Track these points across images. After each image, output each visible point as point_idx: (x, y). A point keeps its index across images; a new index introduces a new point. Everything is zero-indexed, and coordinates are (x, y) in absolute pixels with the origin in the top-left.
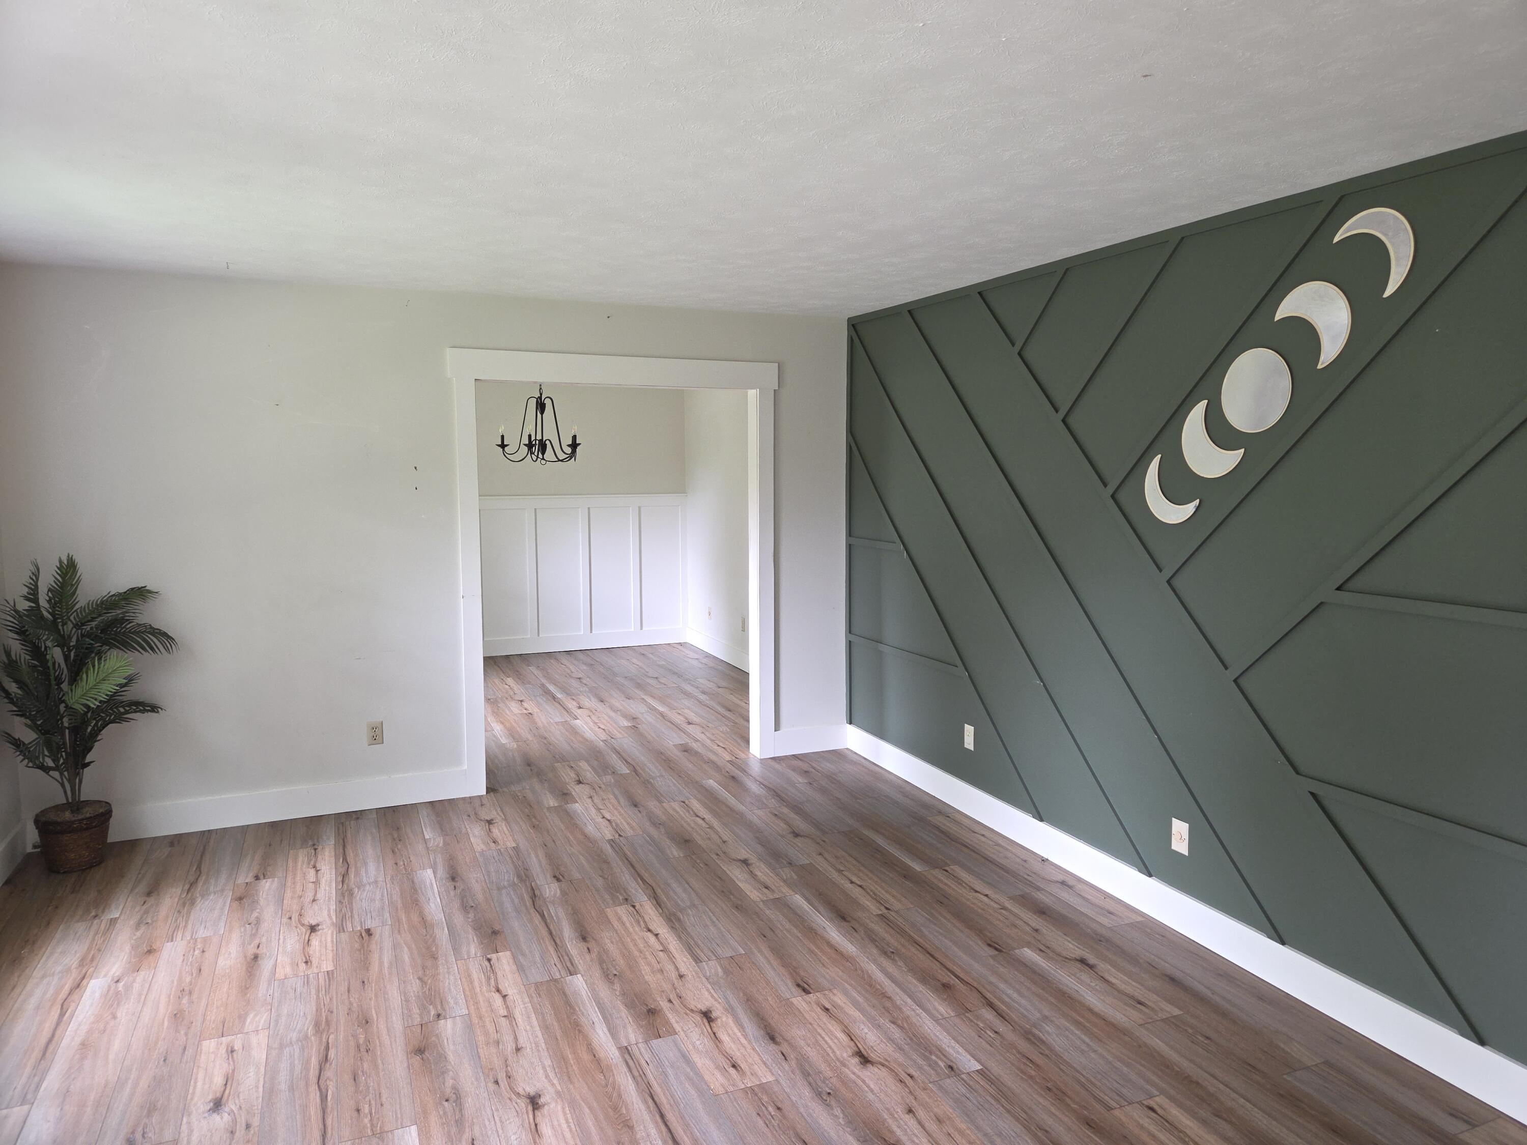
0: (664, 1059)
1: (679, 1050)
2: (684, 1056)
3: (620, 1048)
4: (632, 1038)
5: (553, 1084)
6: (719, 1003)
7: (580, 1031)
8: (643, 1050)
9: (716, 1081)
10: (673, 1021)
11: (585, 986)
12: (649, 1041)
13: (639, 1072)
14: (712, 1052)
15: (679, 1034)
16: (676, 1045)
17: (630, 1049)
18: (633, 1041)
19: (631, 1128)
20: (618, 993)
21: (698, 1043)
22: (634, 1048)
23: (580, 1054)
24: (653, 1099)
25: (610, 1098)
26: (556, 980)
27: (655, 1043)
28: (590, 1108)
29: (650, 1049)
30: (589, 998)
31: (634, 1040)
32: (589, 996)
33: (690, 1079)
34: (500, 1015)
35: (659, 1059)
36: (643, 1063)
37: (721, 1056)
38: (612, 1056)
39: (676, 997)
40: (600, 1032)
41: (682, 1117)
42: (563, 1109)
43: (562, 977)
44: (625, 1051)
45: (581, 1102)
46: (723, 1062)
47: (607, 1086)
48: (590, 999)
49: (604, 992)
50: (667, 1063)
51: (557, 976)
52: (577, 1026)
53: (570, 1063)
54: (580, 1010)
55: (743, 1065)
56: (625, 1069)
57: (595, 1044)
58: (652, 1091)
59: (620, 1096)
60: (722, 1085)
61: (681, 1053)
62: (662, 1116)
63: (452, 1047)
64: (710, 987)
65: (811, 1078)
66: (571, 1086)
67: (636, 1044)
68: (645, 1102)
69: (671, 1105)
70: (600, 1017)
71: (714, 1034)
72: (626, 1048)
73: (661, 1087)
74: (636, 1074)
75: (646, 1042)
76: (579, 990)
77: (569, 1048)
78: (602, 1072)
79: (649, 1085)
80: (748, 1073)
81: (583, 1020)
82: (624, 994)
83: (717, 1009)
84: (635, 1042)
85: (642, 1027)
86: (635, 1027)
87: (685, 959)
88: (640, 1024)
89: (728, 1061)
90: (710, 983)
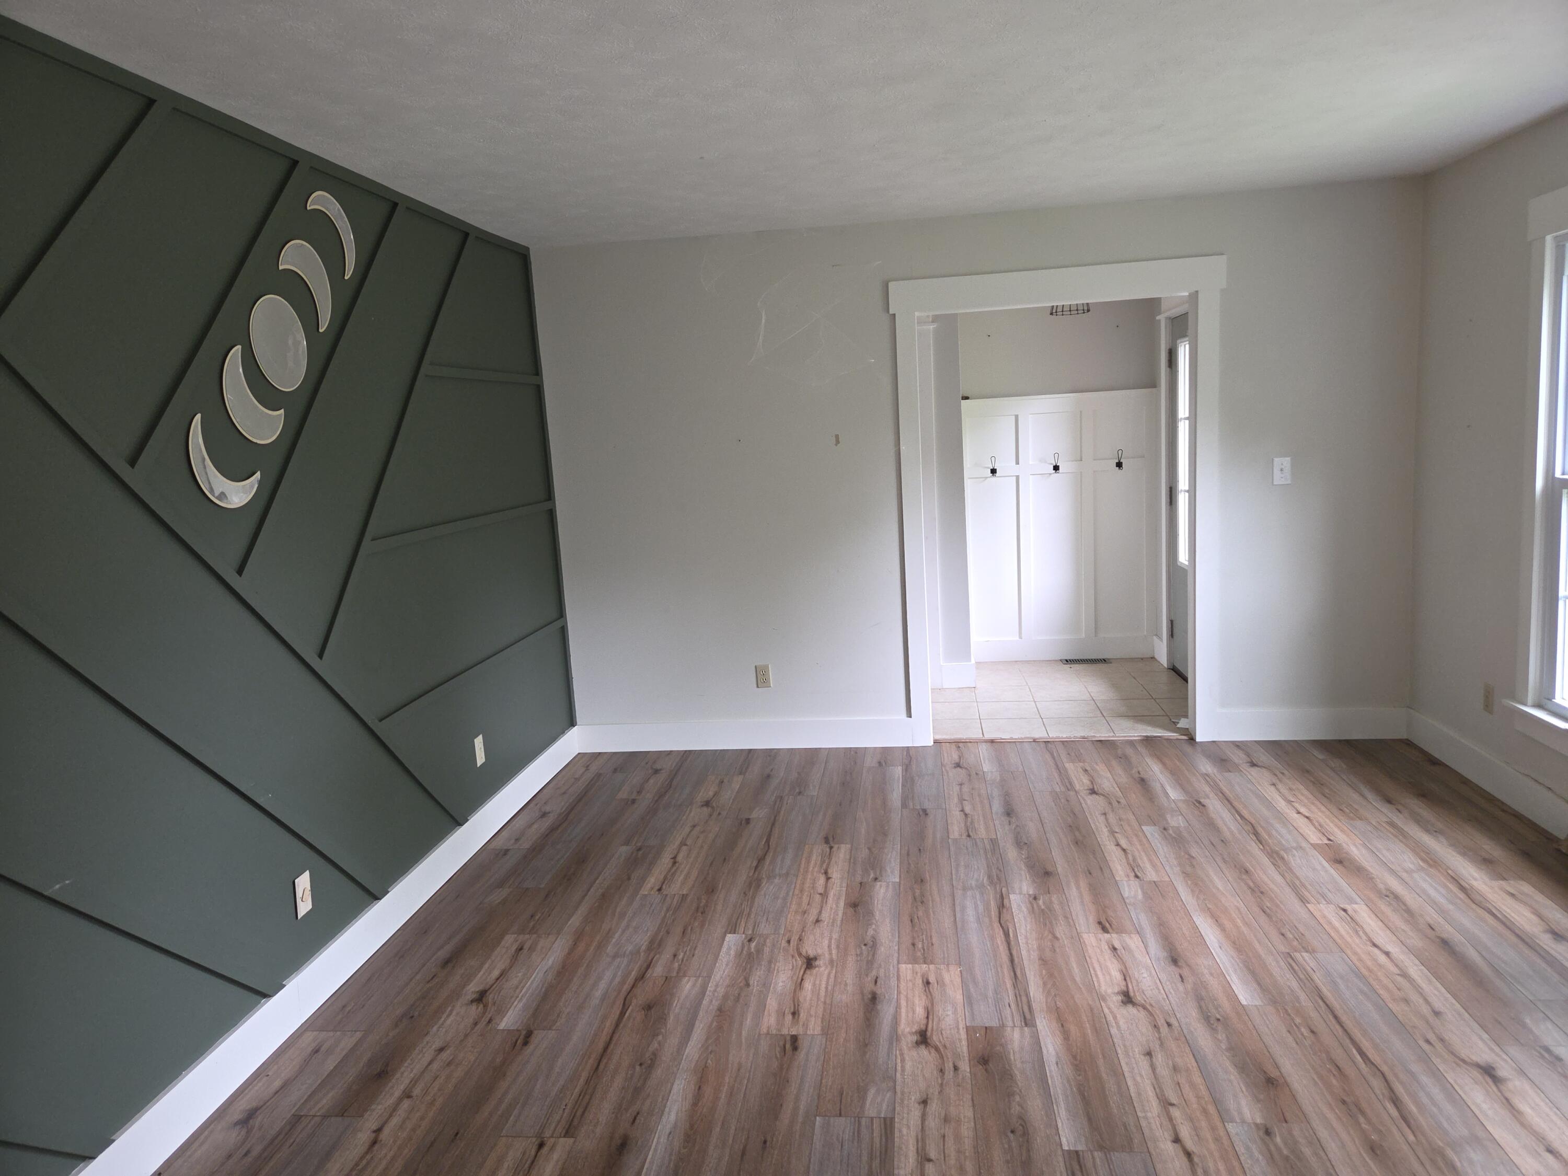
0: (990, 1005)
1: (972, 1010)
2: (970, 1004)
3: (1035, 1026)
4: (1016, 1035)
5: (1109, 1008)
6: (900, 1050)
7: (1075, 1057)
8: (1010, 1019)
9: (952, 976)
10: (964, 1043)
11: (1060, 1125)
12: (1000, 1026)
13: (1021, 1000)
14: (941, 1001)
15: (965, 1026)
16: (973, 1014)
17: (1023, 1024)
18: (1017, 1031)
19: (1041, 959)
20: (1017, 1098)
21: (949, 1013)
22: (1018, 1023)
23: (1077, 1031)
24: (1015, 974)
25: (1054, 984)
26: (1101, 1148)
27: (994, 1023)
28: (1074, 980)
29: (1001, 1018)
30: (1056, 1102)
31: (1015, 1032)
32: (1057, 1106)
33: (975, 983)
34: (1179, 1108)
35: (996, 1005)
36: (1013, 1006)
37: (934, 995)
38: (1044, 1021)
39: (946, 1073)
40: (1051, 1049)
41: (995, 956)
42: (1099, 986)
43: (1091, 1151)
44: (1028, 1022)
45: (1081, 987)
46: (935, 990)
47: (1055, 995)
48: (1056, 1099)
49: (1035, 1106)
50: (990, 1000)
51: (1097, 1154)
52: (1076, 1065)
53: (1089, 1024)
54: (1070, 1085)
55: (919, 981)
56: (1034, 1005)
57: (1059, 1040)
58: (1014, 981)
59: (1045, 984)
60: (948, 971)
61: (972, 1006)
62: (1012, 961)
63: (1232, 1077)
64: (898, 1075)
65: (869, 959)
66: (1090, 1002)
67: (1015, 1026)
68: (1024, 974)
69: (1001, 967)
70: (1047, 1069)
71: (927, 1018)
72: (1026, 1025)
73: (1004, 982)
74: (1024, 998)
75: (1003, 1026)
76: (1068, 1119)
77: (1089, 1041)
78: (1058, 1008)
79: (1015, 986)
80: (919, 974)
81: (1069, 1071)
82: (1010, 1095)
83: (908, 1044)
84: (1015, 1028)
85: (1001, 1045)
86: (1009, 1047)
87: (905, 1131)
88: (1003, 1047)
89: (931, 990)
90: (895, 1082)
